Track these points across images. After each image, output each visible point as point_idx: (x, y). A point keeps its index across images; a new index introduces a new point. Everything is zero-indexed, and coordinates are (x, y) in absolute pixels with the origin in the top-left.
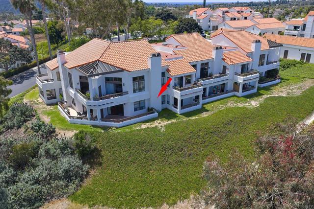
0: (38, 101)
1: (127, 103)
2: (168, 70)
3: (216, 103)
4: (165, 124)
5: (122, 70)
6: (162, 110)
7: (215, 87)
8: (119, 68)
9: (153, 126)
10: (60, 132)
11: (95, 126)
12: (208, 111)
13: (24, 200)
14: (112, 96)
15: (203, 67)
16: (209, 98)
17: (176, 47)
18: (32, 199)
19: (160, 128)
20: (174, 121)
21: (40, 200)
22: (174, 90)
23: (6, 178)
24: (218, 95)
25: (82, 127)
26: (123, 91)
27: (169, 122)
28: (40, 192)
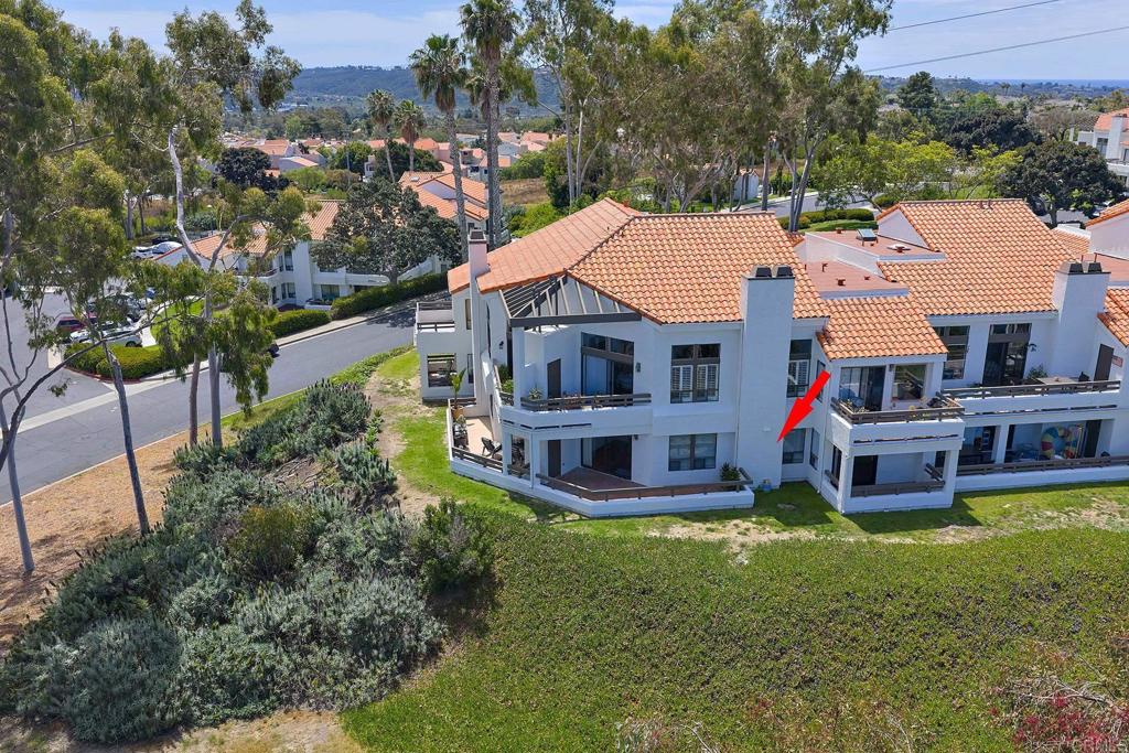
0: (408, 384)
1: (646, 435)
2: (824, 336)
3: (1029, 500)
4: (764, 538)
5: (637, 315)
6: (783, 484)
7: (1052, 430)
8: (628, 306)
9: (714, 537)
10: (407, 493)
11: (517, 497)
12: (974, 522)
13: (221, 682)
14: (588, 403)
15: (1000, 338)
16: (1006, 470)
17: (900, 250)
18: (243, 687)
19: (736, 549)
20: (805, 534)
21: (263, 696)
22: (835, 415)
23: (200, 599)
24: (1051, 467)
25: (477, 492)
26: (635, 391)
27: (785, 536)
28: (270, 671)
